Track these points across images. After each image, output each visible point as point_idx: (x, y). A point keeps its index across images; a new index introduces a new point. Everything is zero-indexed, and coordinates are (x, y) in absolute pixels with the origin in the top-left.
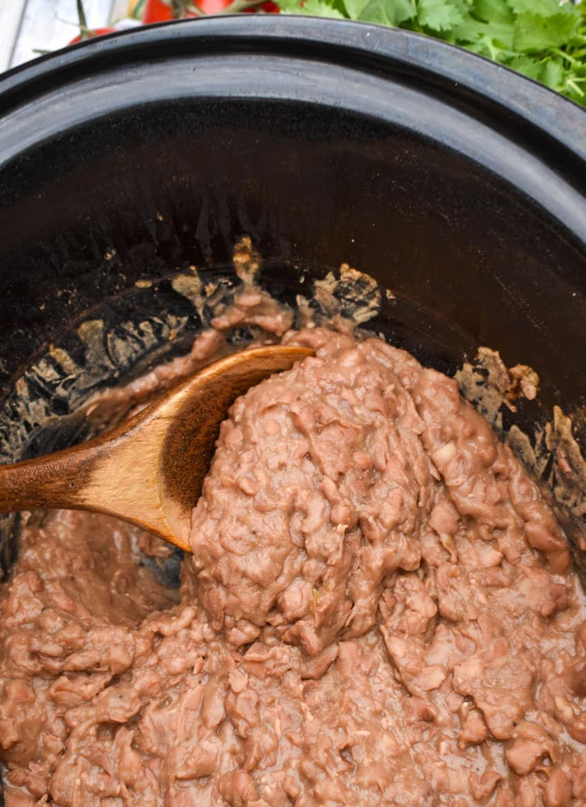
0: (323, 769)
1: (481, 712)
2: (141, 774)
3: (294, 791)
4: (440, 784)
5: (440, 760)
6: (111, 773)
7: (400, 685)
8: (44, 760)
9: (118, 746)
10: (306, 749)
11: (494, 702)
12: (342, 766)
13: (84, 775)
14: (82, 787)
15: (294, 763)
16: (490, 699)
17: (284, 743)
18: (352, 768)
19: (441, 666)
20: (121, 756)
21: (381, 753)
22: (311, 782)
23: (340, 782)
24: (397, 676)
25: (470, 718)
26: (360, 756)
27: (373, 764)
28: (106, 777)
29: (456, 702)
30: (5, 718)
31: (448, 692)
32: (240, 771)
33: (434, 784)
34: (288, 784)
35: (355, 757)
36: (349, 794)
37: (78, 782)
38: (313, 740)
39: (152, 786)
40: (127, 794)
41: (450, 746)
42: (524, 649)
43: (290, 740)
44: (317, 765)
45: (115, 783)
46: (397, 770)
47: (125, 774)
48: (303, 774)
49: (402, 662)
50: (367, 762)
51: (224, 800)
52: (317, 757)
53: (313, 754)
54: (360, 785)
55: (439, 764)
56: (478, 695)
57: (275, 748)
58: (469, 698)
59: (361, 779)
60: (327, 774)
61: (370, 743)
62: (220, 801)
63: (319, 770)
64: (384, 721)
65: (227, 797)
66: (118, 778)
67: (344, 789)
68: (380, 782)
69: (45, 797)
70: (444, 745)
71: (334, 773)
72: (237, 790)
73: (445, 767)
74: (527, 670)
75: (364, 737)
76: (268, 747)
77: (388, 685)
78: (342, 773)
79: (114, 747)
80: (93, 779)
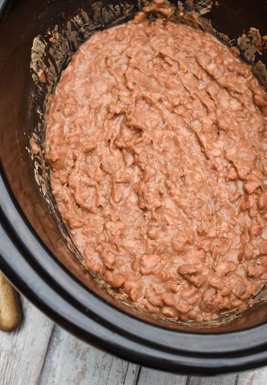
0: (175, 184)
1: (236, 168)
2: (103, 178)
3: (162, 191)
4: (218, 194)
5: (218, 185)
6: (92, 177)
7: (203, 154)
8: (66, 169)
9: (94, 167)
10: (168, 176)
11: (241, 165)
12: (182, 183)
13: (82, 177)
14: (80, 181)
15: (163, 181)
16: (239, 163)
17: (159, 172)
18: (185, 185)
19: (220, 149)
20: (96, 171)
21: (196, 180)
22: (169, 188)
23: (180, 189)
24: (203, 150)
25: (231, 170)
26: (188, 180)
27: (193, 184)
28: (89, 178)
29: (226, 163)
30: (53, 150)
31: (223, 159)
32: (142, 182)
33: (215, 194)
34: (160, 189)
35: (186, 180)
36: (184, 194)
37: (79, 179)
38: (170, 173)
39: (107, 184)
40: (97, 186)
41: (222, 180)
42: (253, 146)
43: (162, 172)
44: (172, 182)
45: (93, 181)
46: (202, 187)
47: (97, 178)
48: (166, 185)
49: (205, 144)
50: (191, 183)
51: (135, 192)
52: (172, 179)
53: (171, 178)
54: (188, 191)
55: (218, 187)
56: (234, 161)
57: (155, 175)
58: (231, 162)
59: (188, 189)
60: (176, 186)
61: (192, 176)
62: (133, 192)
63: (173, 184)
64: (197, 168)
65: (136, 191)
66: (94, 179)
67: (182, 192)
68: (196, 191)
69: (66, 184)
70: (220, 180)
71: (178, 186)
72: (141, 189)
73: (220, 188)
74: (254, 154)
75: (190, 173)
76: (153, 173)
77: (198, 154)
78: (181, 186)
79: (93, 167)
80: (85, 179)
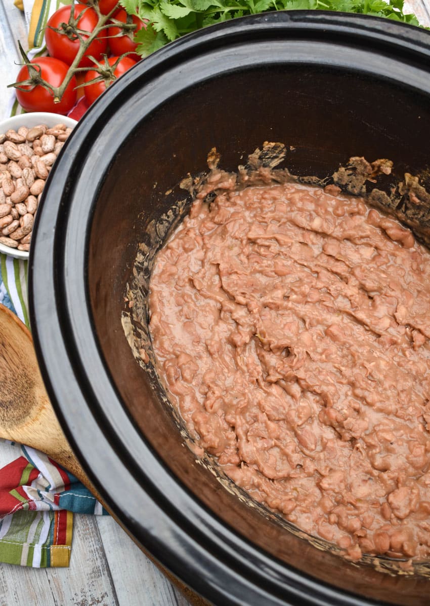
0: (366, 389)
1: (418, 330)
2: (280, 431)
3: (357, 406)
4: (417, 372)
5: (410, 360)
6: (266, 437)
7: (370, 332)
8: (229, 445)
9: (262, 423)
10: (352, 385)
11: (421, 323)
12: (373, 384)
14: (257, 450)
15: (350, 393)
16: (419, 322)
17: (338, 385)
18: (378, 383)
19: (385, 316)
20: (267, 427)
21: (384, 369)
22: (363, 398)
23: (376, 392)
24: (367, 328)
25: (414, 335)
26: (378, 376)
27: (385, 377)
28: (265, 440)
29: (403, 330)
30: (206, 434)
31: (397, 327)
32: (327, 409)
33: (414, 373)
34: (353, 405)
35: (375, 377)
36: (384, 396)
37: (255, 449)
38: (352, 379)
40: (278, 443)
41: (411, 352)
43: (341, 383)
44: (362, 389)
45: (270, 441)
46: (396, 374)
47: (274, 435)
48: (356, 396)
49: (367, 320)
50: (382, 377)
51: (326, 425)
52: (361, 385)
53: (358, 385)
54: (385, 389)
55: (411, 363)
56: (411, 322)
57: (336, 391)
58: (407, 325)
59: (384, 387)
60: (369, 391)
61: (377, 367)
62: (324, 427)
63: (365, 391)
65: (328, 423)
66: (271, 438)
67: (381, 395)
68: (394, 384)
69: (242, 463)
71: (372, 390)
72: (332, 418)
73: (414, 363)
74: (426, 301)
75: (374, 366)
76: (333, 391)
77: (365, 335)
78: (374, 388)
79: (261, 425)
80: (260, 444)
